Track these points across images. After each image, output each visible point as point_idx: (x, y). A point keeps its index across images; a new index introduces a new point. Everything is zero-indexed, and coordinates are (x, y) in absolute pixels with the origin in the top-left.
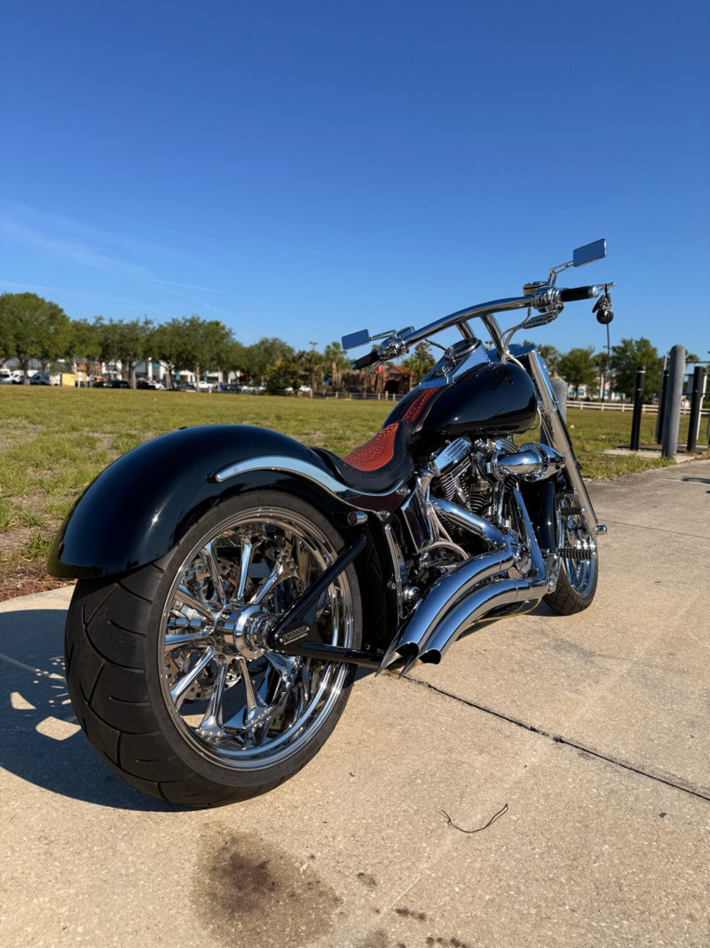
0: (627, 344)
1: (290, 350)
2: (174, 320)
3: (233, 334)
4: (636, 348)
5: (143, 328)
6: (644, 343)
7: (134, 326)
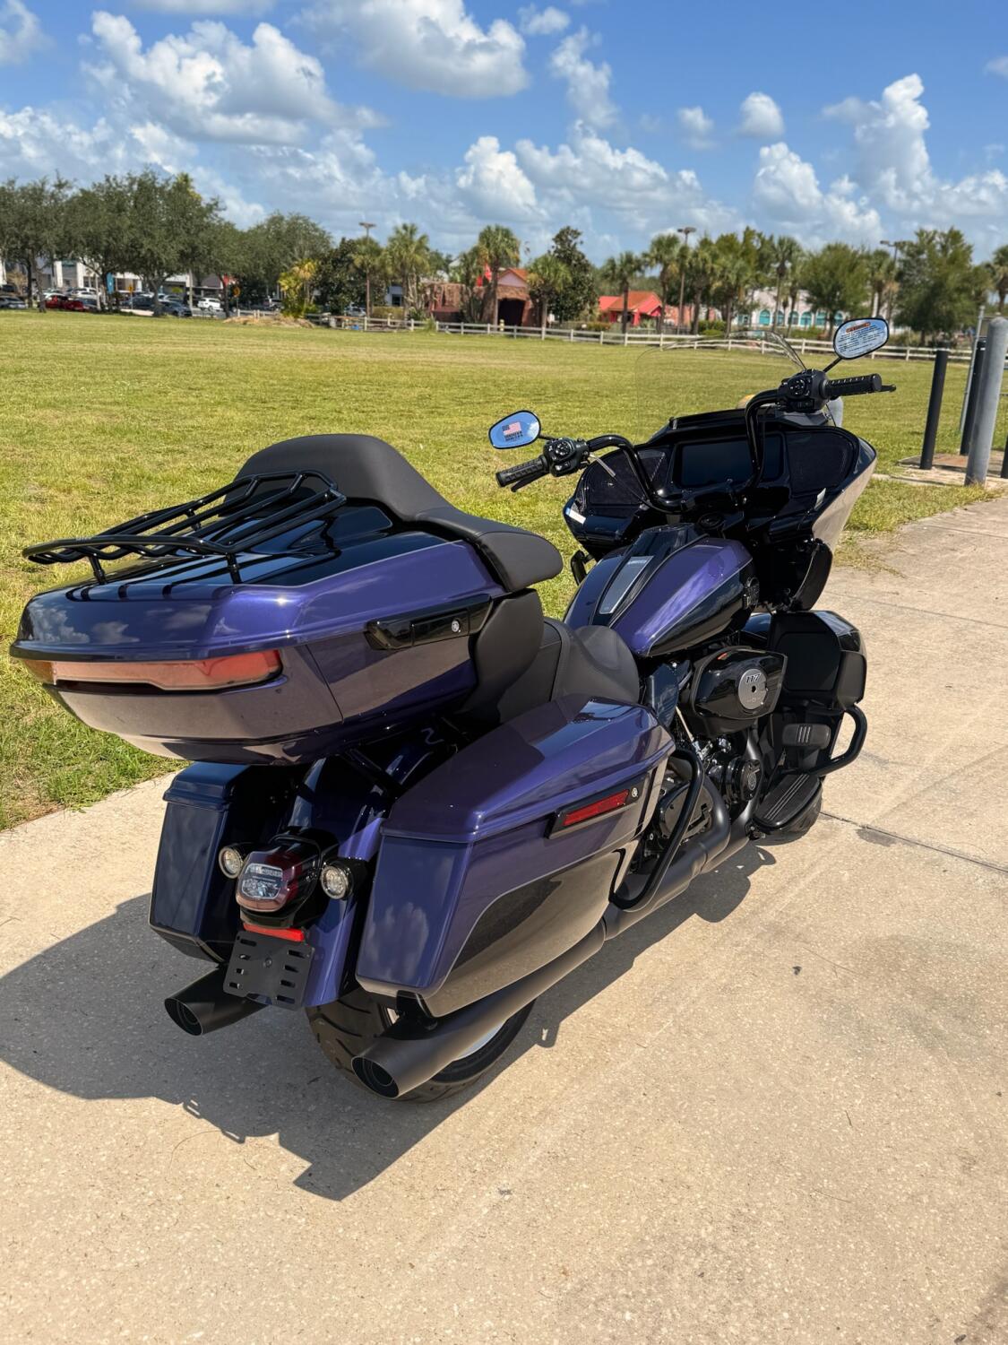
0: (926, 238)
1: (324, 239)
2: (108, 180)
3: (220, 210)
4: (938, 247)
5: (53, 196)
6: (955, 237)
7: (36, 194)
